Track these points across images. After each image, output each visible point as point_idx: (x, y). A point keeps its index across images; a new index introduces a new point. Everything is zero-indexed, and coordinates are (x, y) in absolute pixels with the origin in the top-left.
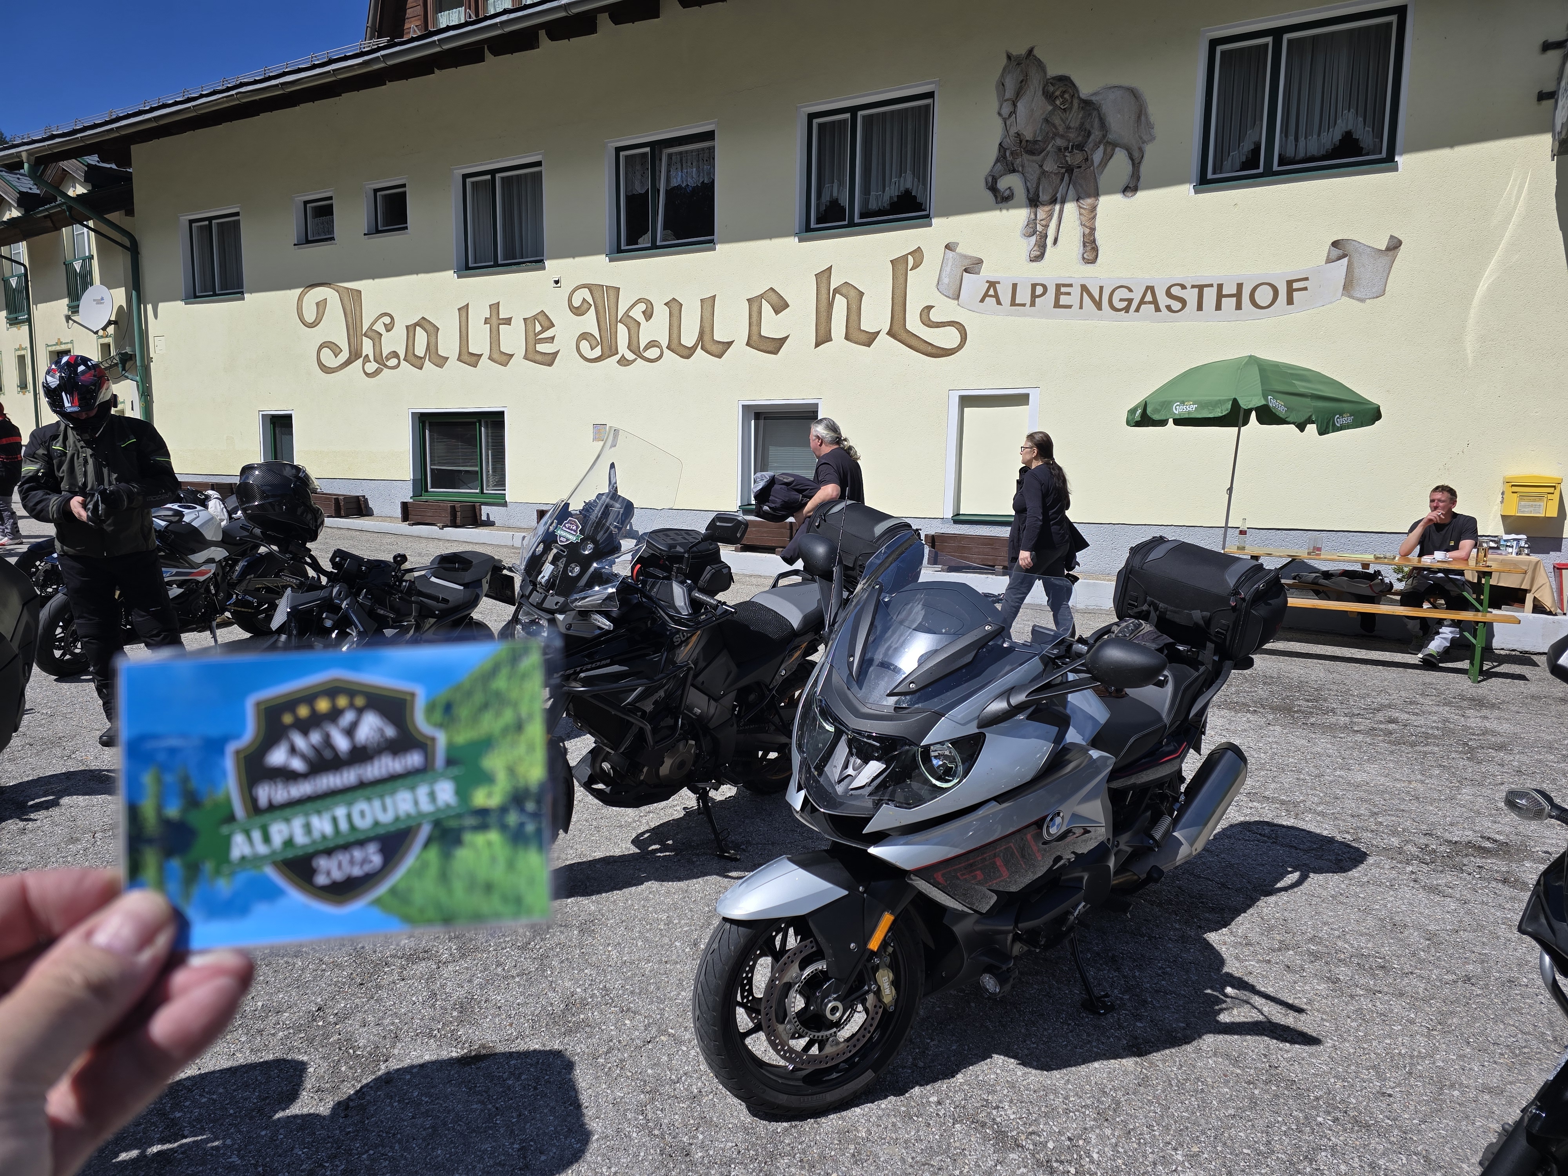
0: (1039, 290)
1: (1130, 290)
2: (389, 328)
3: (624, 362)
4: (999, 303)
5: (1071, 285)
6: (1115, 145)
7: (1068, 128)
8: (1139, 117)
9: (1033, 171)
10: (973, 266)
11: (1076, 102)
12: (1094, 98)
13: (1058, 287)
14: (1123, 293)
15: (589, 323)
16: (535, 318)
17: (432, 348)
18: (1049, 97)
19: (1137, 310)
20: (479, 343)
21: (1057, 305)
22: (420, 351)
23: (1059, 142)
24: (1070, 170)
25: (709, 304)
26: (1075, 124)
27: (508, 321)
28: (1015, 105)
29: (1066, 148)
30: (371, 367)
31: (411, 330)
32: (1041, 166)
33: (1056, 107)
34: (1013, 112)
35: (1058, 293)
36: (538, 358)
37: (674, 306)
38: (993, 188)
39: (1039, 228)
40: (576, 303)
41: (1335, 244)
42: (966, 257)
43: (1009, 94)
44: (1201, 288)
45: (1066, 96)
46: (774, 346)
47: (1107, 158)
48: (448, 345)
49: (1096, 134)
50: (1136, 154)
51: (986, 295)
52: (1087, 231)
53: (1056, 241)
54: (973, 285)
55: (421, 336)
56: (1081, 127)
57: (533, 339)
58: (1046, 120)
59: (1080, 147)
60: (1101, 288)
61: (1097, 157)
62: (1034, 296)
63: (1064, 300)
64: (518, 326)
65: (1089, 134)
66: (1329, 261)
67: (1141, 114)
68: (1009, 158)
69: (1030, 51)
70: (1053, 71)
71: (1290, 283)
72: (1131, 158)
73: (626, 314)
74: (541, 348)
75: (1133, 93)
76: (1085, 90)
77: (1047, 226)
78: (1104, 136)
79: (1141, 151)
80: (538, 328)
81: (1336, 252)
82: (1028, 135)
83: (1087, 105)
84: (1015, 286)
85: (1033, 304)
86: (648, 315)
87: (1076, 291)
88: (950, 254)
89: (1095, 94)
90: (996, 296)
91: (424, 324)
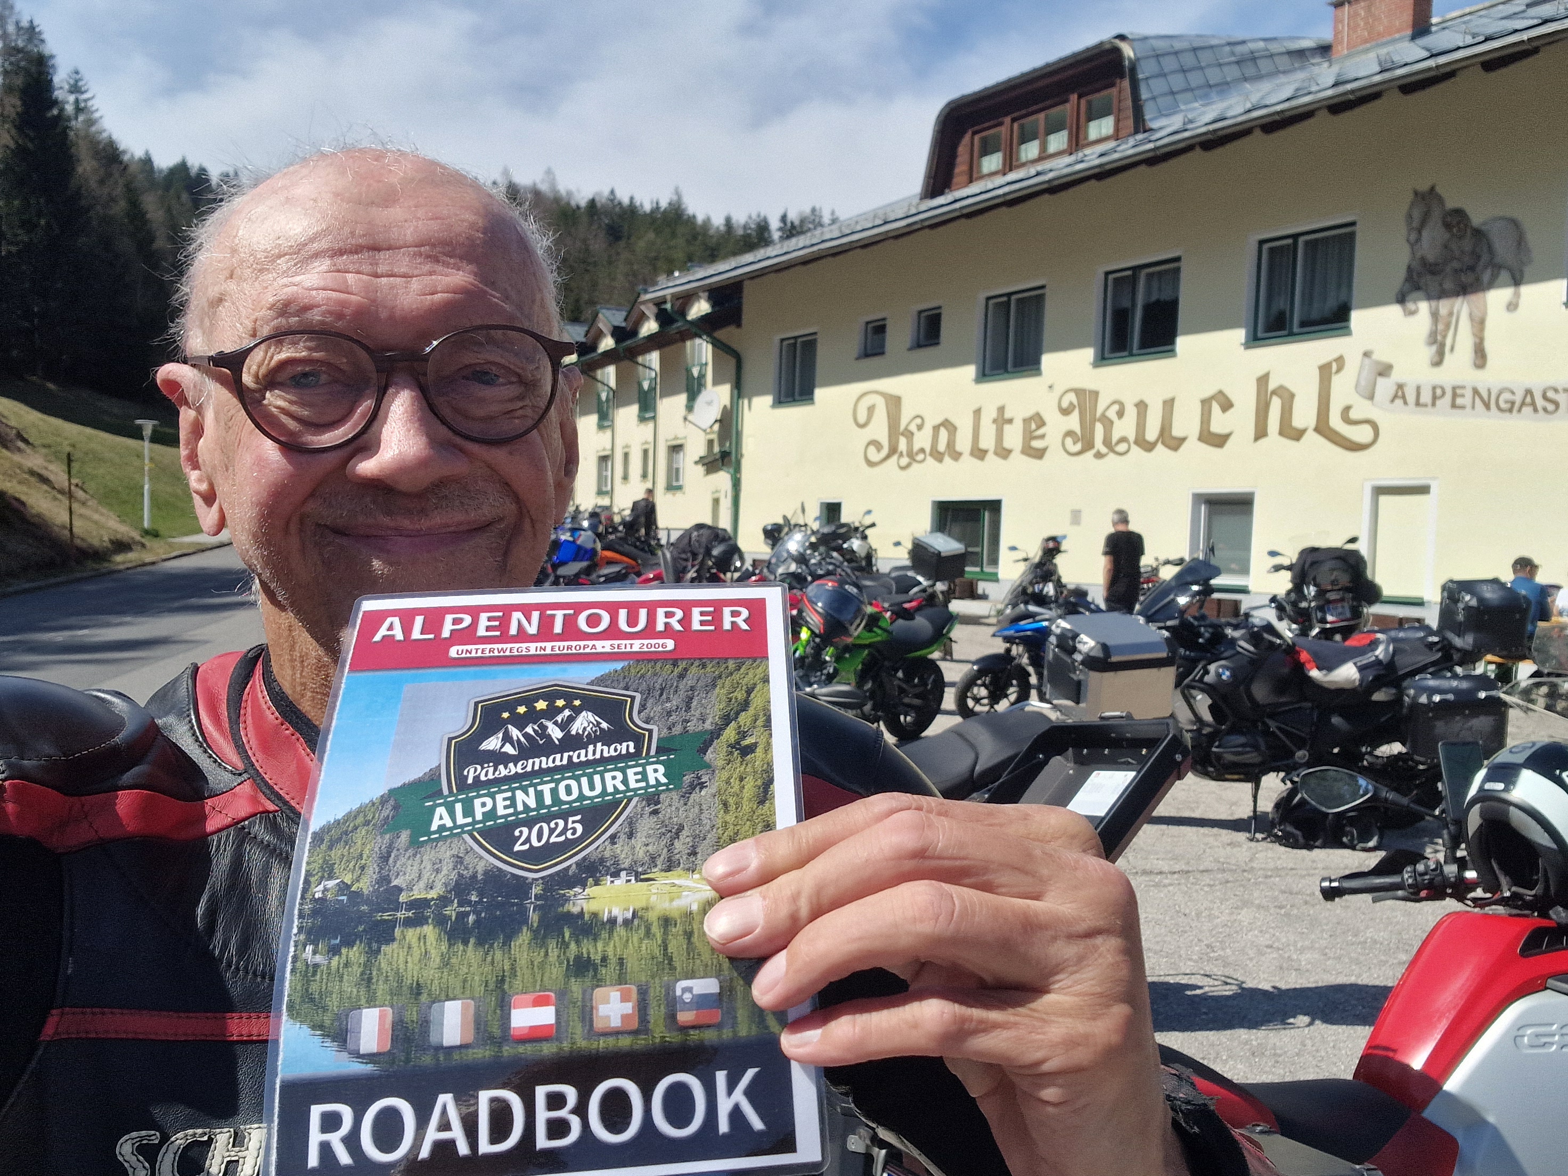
0: (1439, 392)
1: (1514, 392)
2: (920, 427)
3: (1099, 455)
4: (1407, 402)
5: (1463, 387)
6: (1498, 268)
7: (1463, 252)
8: (1519, 244)
9: (1434, 290)
10: (1385, 370)
11: (1469, 231)
12: (1483, 228)
13: (1454, 389)
15: (1073, 422)
16: (1031, 418)
17: (951, 444)
18: (1448, 226)
19: (1520, 408)
20: (987, 441)
21: (1454, 406)
22: (942, 447)
23: (1456, 264)
24: (1463, 288)
25: (1169, 404)
26: (1469, 249)
27: (1010, 421)
28: (1420, 233)
29: (1461, 270)
30: (905, 461)
31: (936, 429)
32: (1441, 285)
33: (1454, 234)
34: (1419, 239)
35: (1455, 396)
36: (1032, 452)
37: (1142, 407)
38: (1402, 303)
39: (1437, 339)
40: (1065, 404)
42: (1378, 363)
43: (1416, 223)
45: (1463, 224)
46: (1219, 441)
47: (1494, 278)
48: (963, 443)
49: (1485, 258)
50: (1516, 276)
51: (1396, 396)
52: (1478, 341)
53: (1452, 349)
54: (1385, 387)
55: (943, 434)
56: (1473, 252)
57: (1029, 436)
58: (1446, 247)
59: (1472, 268)
60: (1489, 390)
61: (1486, 277)
62: (1435, 398)
63: (1459, 401)
64: (1018, 426)
65: (1479, 257)
67: (1520, 241)
68: (1416, 278)
69: (1434, 187)
72: (1514, 278)
73: (1103, 415)
74: (1036, 444)
75: (1515, 223)
77: (1445, 337)
78: (1492, 259)
79: (1521, 272)
80: (1033, 426)
82: (1431, 259)
83: (1478, 233)
84: (1419, 388)
85: (1434, 404)
86: (1120, 414)
87: (1469, 393)
88: (1367, 361)
89: (1485, 224)
90: (1404, 397)
91: (947, 424)
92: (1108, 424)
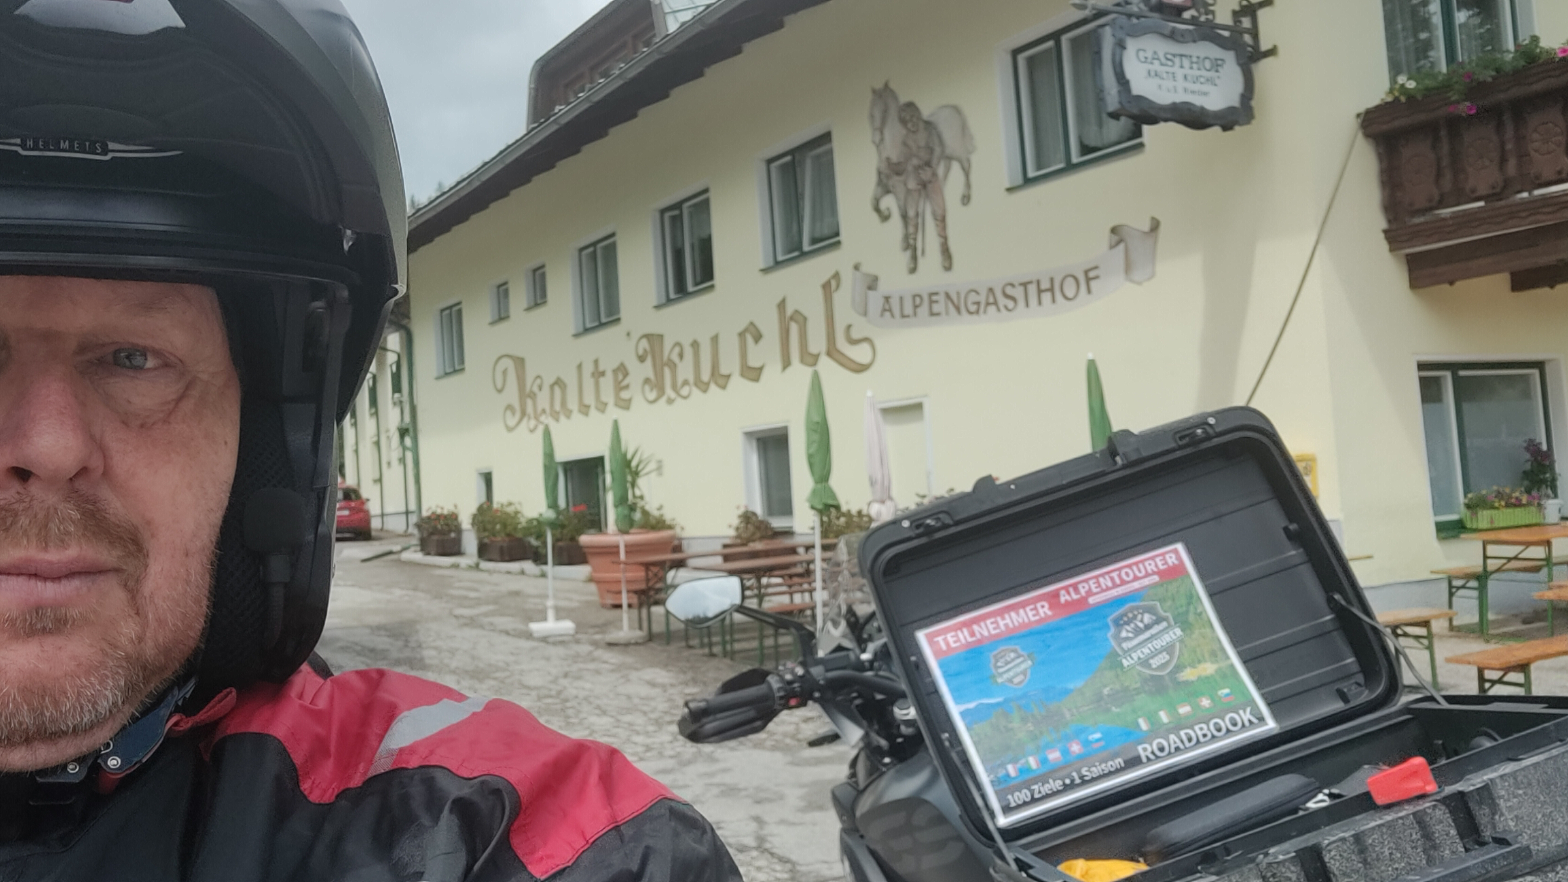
0: (918, 300)
1: (977, 293)
2: (540, 388)
3: (669, 401)
4: (893, 316)
5: (939, 293)
6: (950, 158)
7: (919, 147)
8: (963, 130)
9: (901, 189)
10: (873, 283)
11: (921, 125)
12: (932, 119)
14: (973, 297)
15: (649, 368)
16: (618, 368)
17: (564, 403)
18: (903, 122)
19: (985, 312)
20: (589, 394)
21: (932, 314)
22: (558, 405)
23: (915, 161)
24: (924, 185)
25: (715, 339)
26: (922, 143)
27: (603, 374)
28: (882, 133)
29: (920, 166)
30: (534, 424)
31: (552, 387)
32: (905, 184)
33: (909, 130)
34: (882, 140)
35: (932, 302)
36: (622, 403)
37: (695, 345)
38: (877, 210)
39: (911, 242)
40: (640, 351)
41: (1114, 230)
42: (867, 275)
43: (878, 123)
44: (1025, 285)
45: (915, 120)
46: (757, 374)
47: (948, 169)
48: (572, 399)
49: (938, 150)
50: (966, 165)
51: (884, 310)
52: (943, 240)
54: (875, 300)
55: (557, 393)
56: (927, 146)
57: (618, 388)
58: (904, 144)
59: (928, 164)
60: (958, 294)
61: (941, 171)
62: (916, 307)
63: (936, 308)
64: (609, 375)
65: (933, 151)
66: (1112, 247)
67: (964, 127)
68: (885, 180)
69: (886, 86)
70: (903, 99)
71: (1086, 272)
72: (963, 168)
73: (669, 357)
74: (623, 394)
75: (957, 109)
76: (926, 111)
77: (915, 239)
78: (943, 151)
79: (969, 161)
81: (1115, 238)
82: (894, 159)
83: (929, 125)
84: (901, 299)
85: (915, 314)
86: (681, 356)
87: (941, 298)
88: (857, 273)
89: (932, 114)
90: (890, 310)
91: (559, 383)
92: (673, 366)
